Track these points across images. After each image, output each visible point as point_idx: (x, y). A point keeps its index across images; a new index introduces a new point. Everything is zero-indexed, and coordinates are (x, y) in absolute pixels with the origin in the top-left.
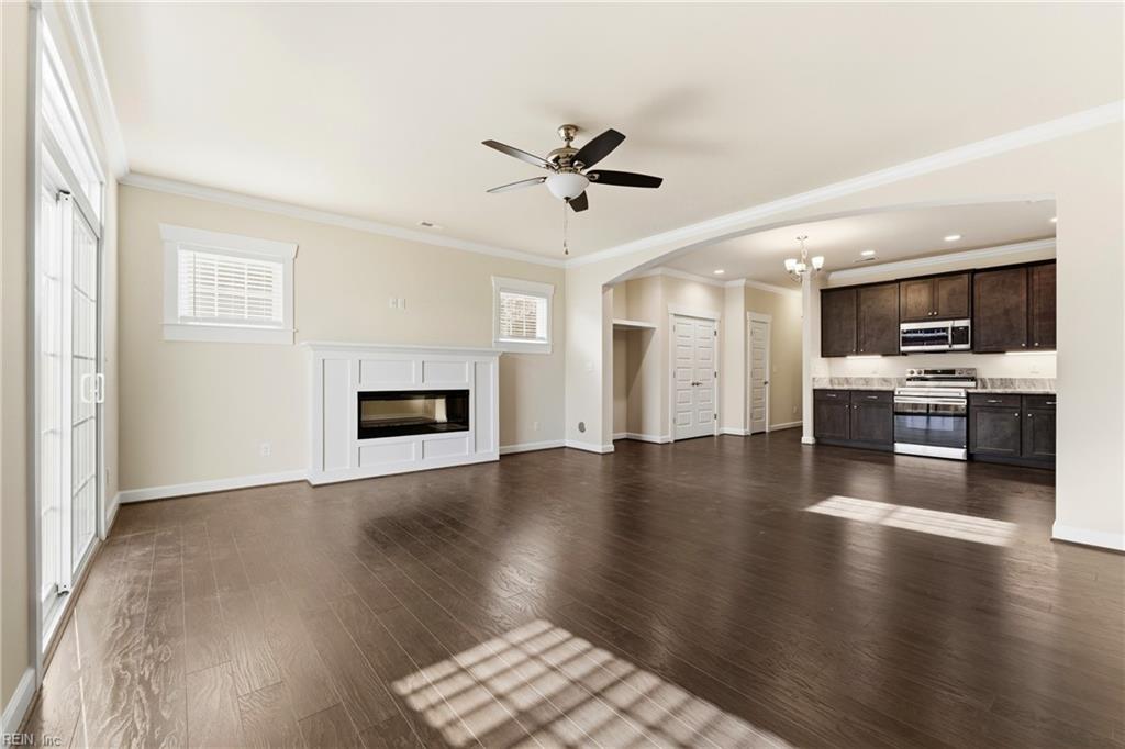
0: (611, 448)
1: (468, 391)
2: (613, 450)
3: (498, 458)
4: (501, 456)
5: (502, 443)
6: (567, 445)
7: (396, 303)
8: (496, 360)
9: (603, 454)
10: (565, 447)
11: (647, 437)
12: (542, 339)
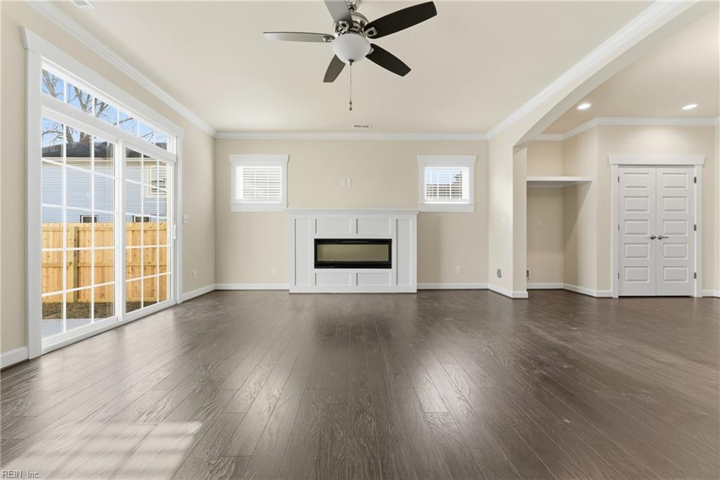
0: (525, 295)
1: (391, 240)
2: (527, 297)
3: (416, 291)
4: (418, 290)
5: (419, 280)
6: (489, 288)
7: (346, 182)
8: (415, 216)
9: (513, 299)
10: (488, 289)
11: (582, 289)
12: (466, 200)
